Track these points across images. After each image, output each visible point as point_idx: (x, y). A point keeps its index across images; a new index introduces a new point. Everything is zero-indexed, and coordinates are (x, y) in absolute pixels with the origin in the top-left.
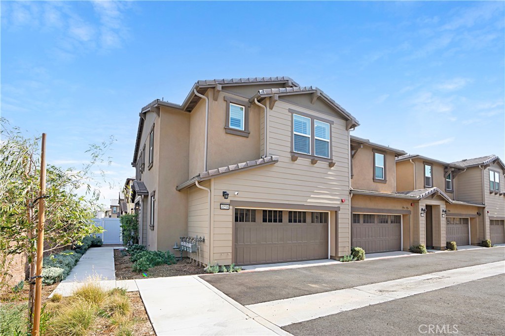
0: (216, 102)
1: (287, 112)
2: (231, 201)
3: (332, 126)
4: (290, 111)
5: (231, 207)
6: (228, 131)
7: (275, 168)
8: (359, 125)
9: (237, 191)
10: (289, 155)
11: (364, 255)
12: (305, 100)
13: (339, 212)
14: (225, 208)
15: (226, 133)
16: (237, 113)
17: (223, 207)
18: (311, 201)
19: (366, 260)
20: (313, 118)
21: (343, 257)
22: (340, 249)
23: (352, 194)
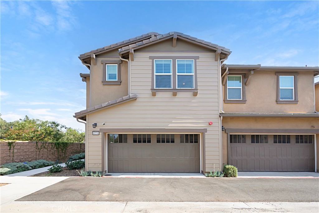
0: (96, 66)
1: (148, 60)
2: (100, 129)
3: (197, 60)
4: (150, 58)
5: (101, 133)
6: (105, 83)
7: (136, 103)
8: (230, 53)
9: (104, 122)
10: (150, 92)
11: (237, 173)
12: (167, 46)
13: (206, 133)
14: (96, 134)
15: (103, 85)
16: (112, 69)
17: (94, 133)
18: (172, 126)
19: (238, 177)
20: (174, 58)
21: (209, 173)
22: (207, 166)
23: (222, 117)
